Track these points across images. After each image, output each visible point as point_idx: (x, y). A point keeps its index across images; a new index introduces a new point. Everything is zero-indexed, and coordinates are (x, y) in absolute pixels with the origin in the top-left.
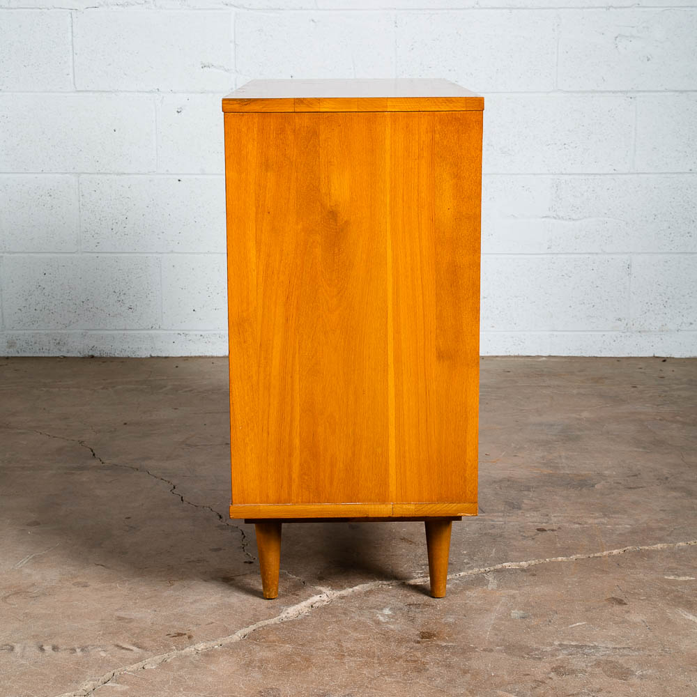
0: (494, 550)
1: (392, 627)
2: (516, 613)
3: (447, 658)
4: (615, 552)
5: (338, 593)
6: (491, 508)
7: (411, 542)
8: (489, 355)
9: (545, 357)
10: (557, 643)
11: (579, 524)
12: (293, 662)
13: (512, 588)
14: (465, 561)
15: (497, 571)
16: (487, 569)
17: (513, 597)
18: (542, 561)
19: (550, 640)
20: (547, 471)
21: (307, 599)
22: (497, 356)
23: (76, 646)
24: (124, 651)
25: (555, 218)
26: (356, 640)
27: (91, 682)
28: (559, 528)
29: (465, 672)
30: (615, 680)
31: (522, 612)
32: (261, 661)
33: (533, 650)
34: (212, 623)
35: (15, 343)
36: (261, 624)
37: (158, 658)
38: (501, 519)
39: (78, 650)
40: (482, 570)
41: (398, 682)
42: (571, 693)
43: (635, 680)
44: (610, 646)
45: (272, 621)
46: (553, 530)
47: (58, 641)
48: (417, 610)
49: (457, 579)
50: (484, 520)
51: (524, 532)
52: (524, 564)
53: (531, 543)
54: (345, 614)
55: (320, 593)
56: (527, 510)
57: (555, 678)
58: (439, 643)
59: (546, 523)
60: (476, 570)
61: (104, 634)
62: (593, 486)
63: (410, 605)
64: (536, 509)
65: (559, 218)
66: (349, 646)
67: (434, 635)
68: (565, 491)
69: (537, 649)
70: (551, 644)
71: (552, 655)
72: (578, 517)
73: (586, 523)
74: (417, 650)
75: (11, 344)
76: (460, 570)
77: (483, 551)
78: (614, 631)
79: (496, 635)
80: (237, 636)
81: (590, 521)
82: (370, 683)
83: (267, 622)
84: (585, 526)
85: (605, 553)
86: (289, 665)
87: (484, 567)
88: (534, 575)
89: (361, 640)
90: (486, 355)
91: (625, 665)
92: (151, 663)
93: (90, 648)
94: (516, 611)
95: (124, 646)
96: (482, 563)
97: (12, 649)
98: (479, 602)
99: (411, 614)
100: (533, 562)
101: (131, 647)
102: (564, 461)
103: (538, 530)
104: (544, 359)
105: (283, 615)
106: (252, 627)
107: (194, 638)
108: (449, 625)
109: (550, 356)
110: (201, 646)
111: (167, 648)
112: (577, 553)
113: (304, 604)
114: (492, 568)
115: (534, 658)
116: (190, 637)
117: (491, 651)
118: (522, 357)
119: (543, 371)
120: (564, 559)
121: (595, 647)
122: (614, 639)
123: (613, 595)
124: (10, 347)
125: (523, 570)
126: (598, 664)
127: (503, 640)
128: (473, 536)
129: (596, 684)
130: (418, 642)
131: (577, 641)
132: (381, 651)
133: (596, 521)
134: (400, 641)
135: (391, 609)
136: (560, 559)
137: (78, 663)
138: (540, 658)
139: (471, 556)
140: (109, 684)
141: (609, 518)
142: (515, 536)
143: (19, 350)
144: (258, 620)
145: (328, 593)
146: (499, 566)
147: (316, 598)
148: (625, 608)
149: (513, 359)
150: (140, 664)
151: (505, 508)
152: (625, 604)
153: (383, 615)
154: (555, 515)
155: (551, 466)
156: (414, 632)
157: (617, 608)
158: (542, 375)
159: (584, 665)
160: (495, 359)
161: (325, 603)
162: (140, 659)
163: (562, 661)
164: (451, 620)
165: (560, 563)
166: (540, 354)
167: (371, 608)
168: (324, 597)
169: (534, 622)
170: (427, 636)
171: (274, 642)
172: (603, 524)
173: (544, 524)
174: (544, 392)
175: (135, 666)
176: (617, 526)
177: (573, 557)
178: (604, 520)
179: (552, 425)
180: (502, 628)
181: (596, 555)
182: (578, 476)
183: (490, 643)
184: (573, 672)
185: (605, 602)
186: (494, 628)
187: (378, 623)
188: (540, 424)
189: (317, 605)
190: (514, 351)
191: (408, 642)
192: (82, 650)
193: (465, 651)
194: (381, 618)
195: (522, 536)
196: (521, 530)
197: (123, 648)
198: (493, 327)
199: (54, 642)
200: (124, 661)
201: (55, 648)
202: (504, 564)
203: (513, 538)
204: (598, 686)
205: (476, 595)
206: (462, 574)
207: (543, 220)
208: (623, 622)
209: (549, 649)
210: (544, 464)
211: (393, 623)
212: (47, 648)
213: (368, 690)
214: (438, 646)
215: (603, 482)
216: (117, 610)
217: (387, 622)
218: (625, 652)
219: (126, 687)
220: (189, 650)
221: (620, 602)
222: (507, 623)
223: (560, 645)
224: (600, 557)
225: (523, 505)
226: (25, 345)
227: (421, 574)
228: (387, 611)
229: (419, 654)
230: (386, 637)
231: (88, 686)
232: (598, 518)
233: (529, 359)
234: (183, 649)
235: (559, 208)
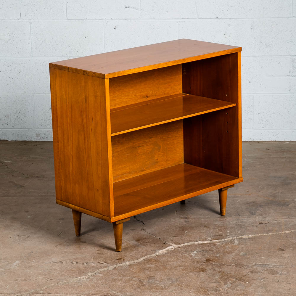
0: (240, 231)
1: (196, 257)
2: (242, 254)
3: (214, 268)
4: (287, 232)
5: (178, 246)
6: (243, 214)
7: (208, 228)
8: (261, 140)
9: (288, 141)
10: (254, 263)
11: (277, 221)
12: (160, 268)
13: (243, 245)
14: (228, 235)
15: (239, 239)
16: (235, 238)
17: (243, 248)
18: (257, 235)
19: (252, 262)
20: (271, 199)
21: (166, 247)
22: (265, 141)
23: (84, 262)
24: (101, 264)
25: (292, 76)
26: (182, 262)
27: (91, 273)
28: (268, 223)
29: (219, 272)
30: (271, 275)
31: (244, 253)
32: (149, 267)
33: (245, 265)
34: (131, 255)
35: (40, 135)
36: (149, 256)
37: (113, 267)
38: (246, 219)
39: (85, 263)
40: (234, 238)
41: (195, 275)
42: (254, 279)
43: (278, 275)
44: (273, 264)
45: (153, 255)
46: (265, 223)
47: (78, 261)
48: (206, 252)
49: (223, 242)
50: (239, 219)
51: (253, 224)
52: (250, 236)
53: (255, 228)
54: (179, 253)
55: (171, 246)
56: (257, 215)
57: (250, 274)
58: (212, 263)
59: (263, 220)
60: (231, 238)
61: (93, 259)
62: (288, 205)
63: (204, 250)
64: (261, 215)
65: (294, 77)
66: (180, 263)
67: (211, 260)
68: (275, 208)
69: (246, 265)
70: (252, 264)
71: (251, 267)
72: (277, 218)
73: (280, 221)
74: (204, 265)
75: (38, 135)
76: (225, 238)
77: (236, 231)
78: (276, 260)
79: (233, 260)
80: (140, 260)
81: (282, 220)
82: (186, 275)
83: (151, 255)
84: (279, 222)
85: (283, 232)
86: (158, 269)
87: (234, 237)
88: (253, 240)
89: (184, 261)
90: (260, 140)
91: (276, 271)
92: (111, 268)
93: (89, 263)
94: (242, 253)
95: (101, 262)
96: (234, 236)
97: (62, 263)
98: (229, 250)
99: (204, 253)
100: (254, 236)
101: (103, 263)
102: (279, 194)
103: (260, 223)
104: (288, 143)
105: (157, 253)
106: (146, 257)
107: (125, 260)
108: (217, 257)
109: (291, 141)
110: (128, 263)
111: (116, 263)
112: (272, 232)
113: (165, 249)
114: (237, 238)
115: (245, 268)
116: (124, 260)
117: (230, 265)
118: (277, 141)
119: (285, 149)
120: (266, 234)
121: (268, 265)
122: (275, 262)
123: (280, 248)
124: (37, 137)
125: (249, 238)
126: (267, 270)
127: (235, 262)
128: (233, 225)
129: (264, 276)
130: (205, 263)
131: (262, 263)
132: (191, 265)
133: (284, 220)
134: (198, 262)
135: (196, 252)
136: (265, 234)
137: (85, 268)
138: (247, 268)
139: (230, 233)
140: (97, 274)
141: (290, 219)
142: (249, 225)
143: (42, 138)
144: (148, 255)
145: (174, 246)
146: (241, 237)
147: (170, 247)
148: (283, 252)
149: (272, 143)
150: (107, 268)
151: (249, 214)
152: (284, 251)
153: (193, 254)
154: (268, 217)
155: (273, 197)
156: (204, 259)
157: (280, 252)
158: (283, 152)
159: (261, 270)
160: (264, 143)
161: (173, 249)
162: (107, 267)
163: (254, 269)
164: (218, 255)
165: (264, 236)
166: (285, 140)
167: (189, 251)
168: (173, 247)
169: (248, 257)
170: (208, 260)
171: (153, 262)
172: (287, 221)
173: (263, 221)
174: (282, 160)
175: (105, 269)
176: (292, 222)
177: (270, 234)
178: (287, 220)
179: (280, 177)
180: (236, 258)
181: (279, 233)
182: (283, 201)
183: (230, 263)
184: (257, 272)
185: (277, 250)
186: (233, 258)
187: (191, 256)
188: (275, 177)
189: (170, 250)
190: (273, 139)
191: (201, 262)
192: (86, 263)
193: (221, 266)
194: (193, 255)
195: (253, 225)
196: (253, 223)
197: (100, 263)
198: (263, 127)
199: (76, 261)
200: (102, 267)
201: (77, 263)
202: (242, 236)
203: (249, 226)
204: (264, 277)
205: (229, 247)
206: (225, 239)
207: (287, 77)
208: (281, 257)
209: (251, 265)
210: (271, 195)
211: (197, 256)
212: (74, 263)
213: (185, 277)
214: (211, 264)
215: (293, 204)
216: (97, 251)
217: (195, 256)
218: (278, 266)
219: (102, 275)
220: (124, 264)
221: (282, 250)
222: (238, 257)
223: (255, 264)
224: (280, 234)
225: (257, 213)
226: (44, 136)
227: (210, 239)
228: (195, 252)
229: (204, 266)
230: (193, 261)
231: (90, 274)
232: (285, 218)
233: (280, 143)
234: (121, 264)
235: (294, 71)
